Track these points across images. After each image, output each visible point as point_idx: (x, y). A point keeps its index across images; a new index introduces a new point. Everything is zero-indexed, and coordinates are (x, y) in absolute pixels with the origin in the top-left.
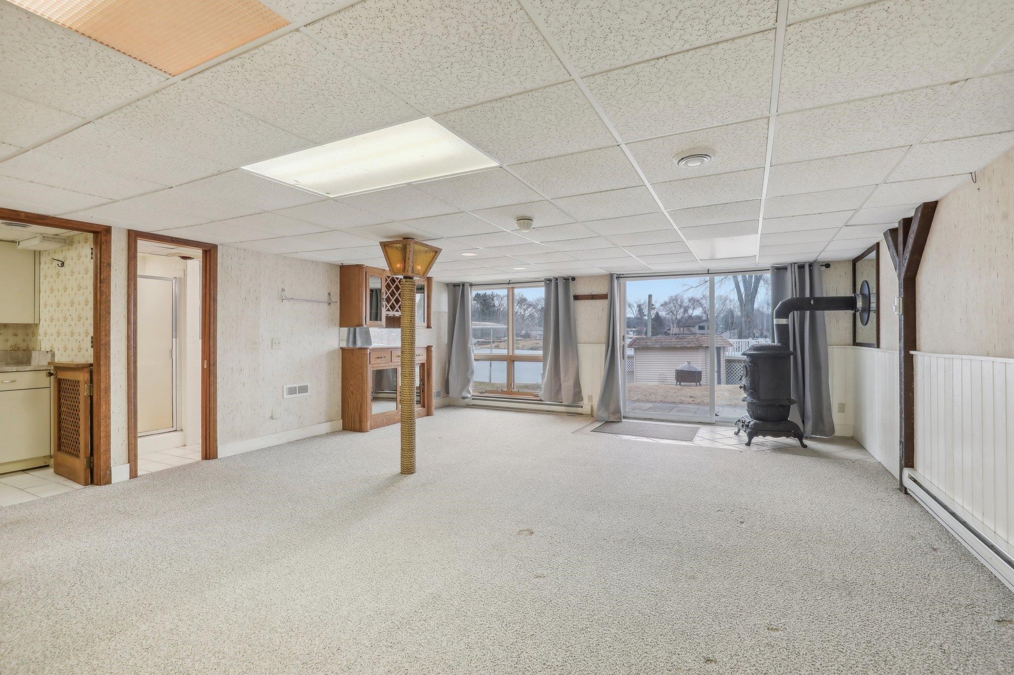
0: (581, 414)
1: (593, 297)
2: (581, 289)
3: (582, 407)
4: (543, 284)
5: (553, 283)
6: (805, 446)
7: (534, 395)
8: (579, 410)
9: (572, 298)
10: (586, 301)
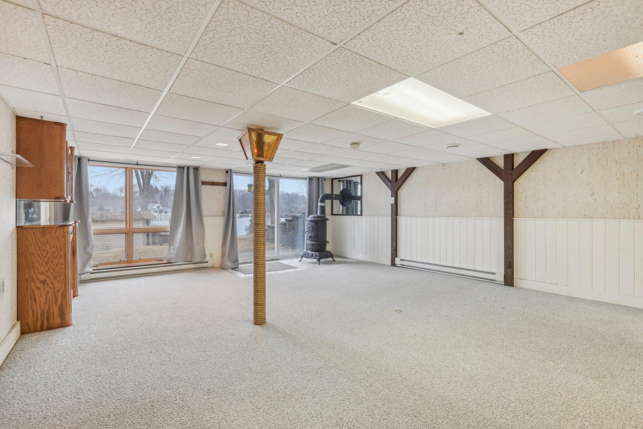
0: (206, 268)
1: (213, 184)
2: (204, 177)
3: (207, 262)
4: (176, 169)
5: (186, 169)
6: (334, 260)
7: (158, 260)
8: (205, 265)
9: (200, 183)
10: (207, 186)
